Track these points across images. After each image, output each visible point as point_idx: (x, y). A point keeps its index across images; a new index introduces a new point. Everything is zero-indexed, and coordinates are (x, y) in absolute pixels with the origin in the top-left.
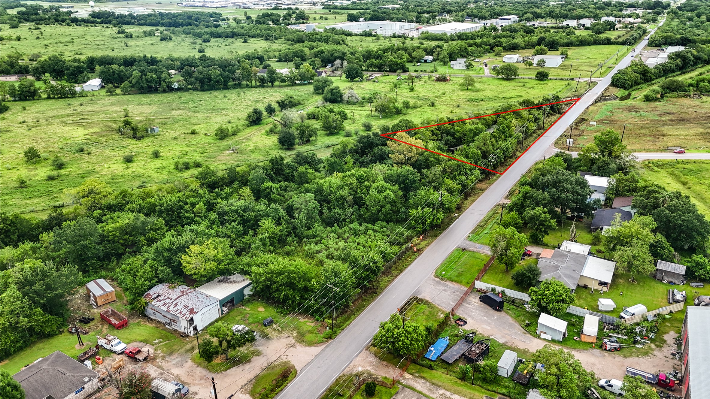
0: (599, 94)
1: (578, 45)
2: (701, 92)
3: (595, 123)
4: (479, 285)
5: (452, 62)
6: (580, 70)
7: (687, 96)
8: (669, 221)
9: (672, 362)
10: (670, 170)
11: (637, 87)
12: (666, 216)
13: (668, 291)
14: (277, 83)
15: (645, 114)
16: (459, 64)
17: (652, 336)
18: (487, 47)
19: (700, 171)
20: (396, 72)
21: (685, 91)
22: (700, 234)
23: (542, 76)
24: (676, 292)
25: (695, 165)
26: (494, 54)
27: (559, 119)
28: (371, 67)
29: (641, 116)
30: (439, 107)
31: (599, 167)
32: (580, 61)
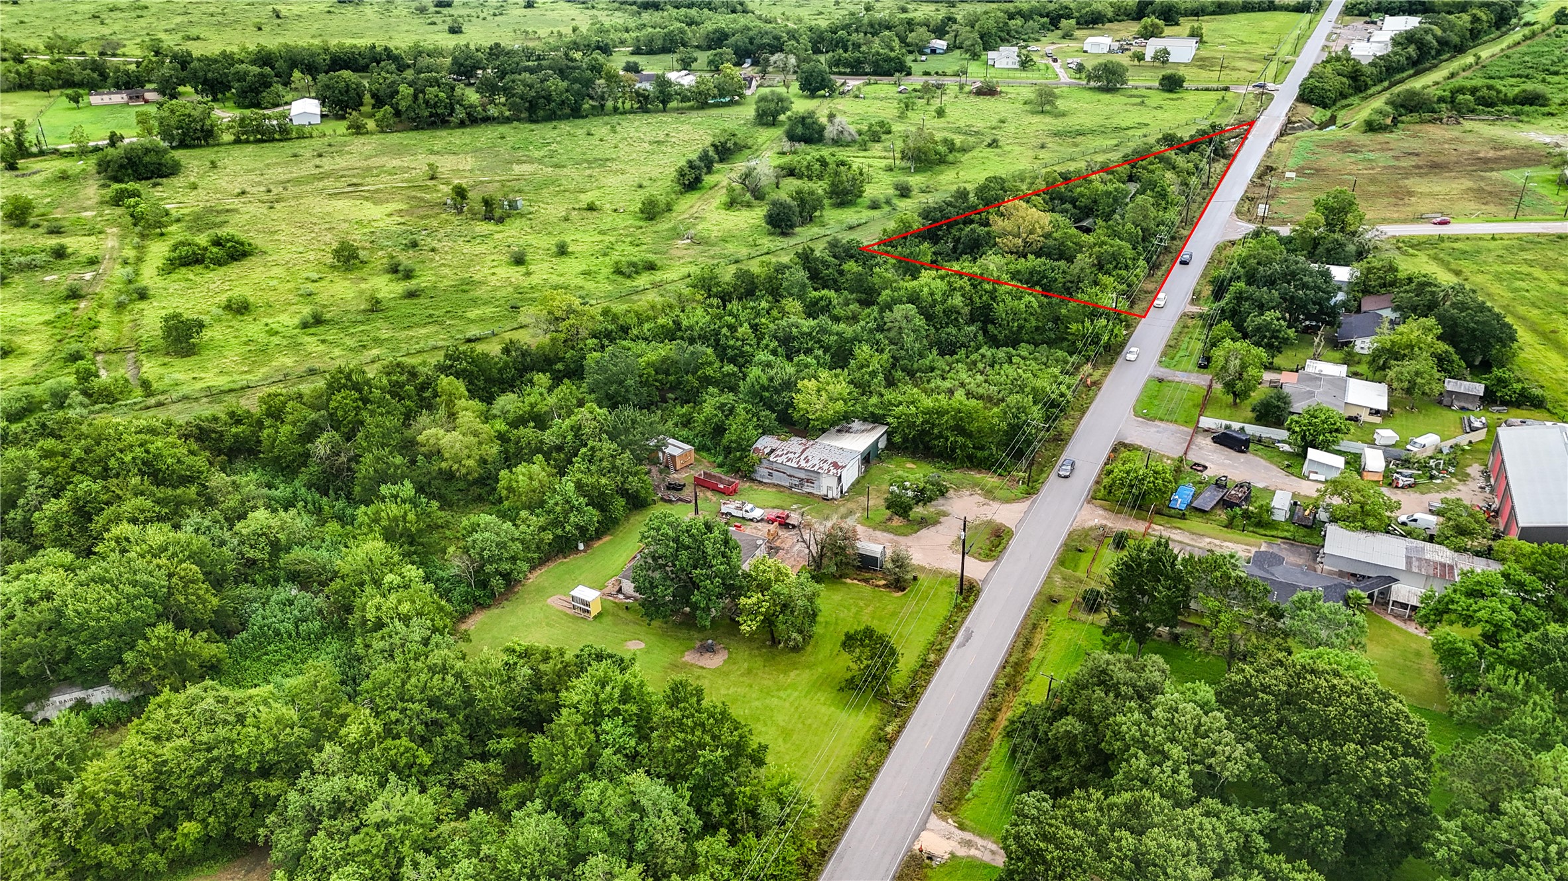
0: (1283, 119)
1: (1213, 13)
2: (1459, 112)
3: (1293, 175)
4: (1206, 422)
5: (991, 55)
6: (1234, 69)
7: (1436, 119)
8: (1456, 324)
9: (1481, 496)
10: (1431, 252)
11: (1344, 102)
12: (1452, 318)
13: (1462, 419)
14: (673, 104)
15: (1371, 156)
16: (1005, 57)
17: (1451, 469)
18: (1045, 20)
19: (1478, 252)
20: (892, 75)
21: (1433, 111)
22: (1500, 340)
23: (1172, 84)
24: (1472, 419)
25: (1468, 242)
26: (1059, 32)
27: (1228, 168)
28: (837, 65)
29: (1364, 160)
30: (1008, 148)
31: (1328, 251)
32: (1228, 49)
